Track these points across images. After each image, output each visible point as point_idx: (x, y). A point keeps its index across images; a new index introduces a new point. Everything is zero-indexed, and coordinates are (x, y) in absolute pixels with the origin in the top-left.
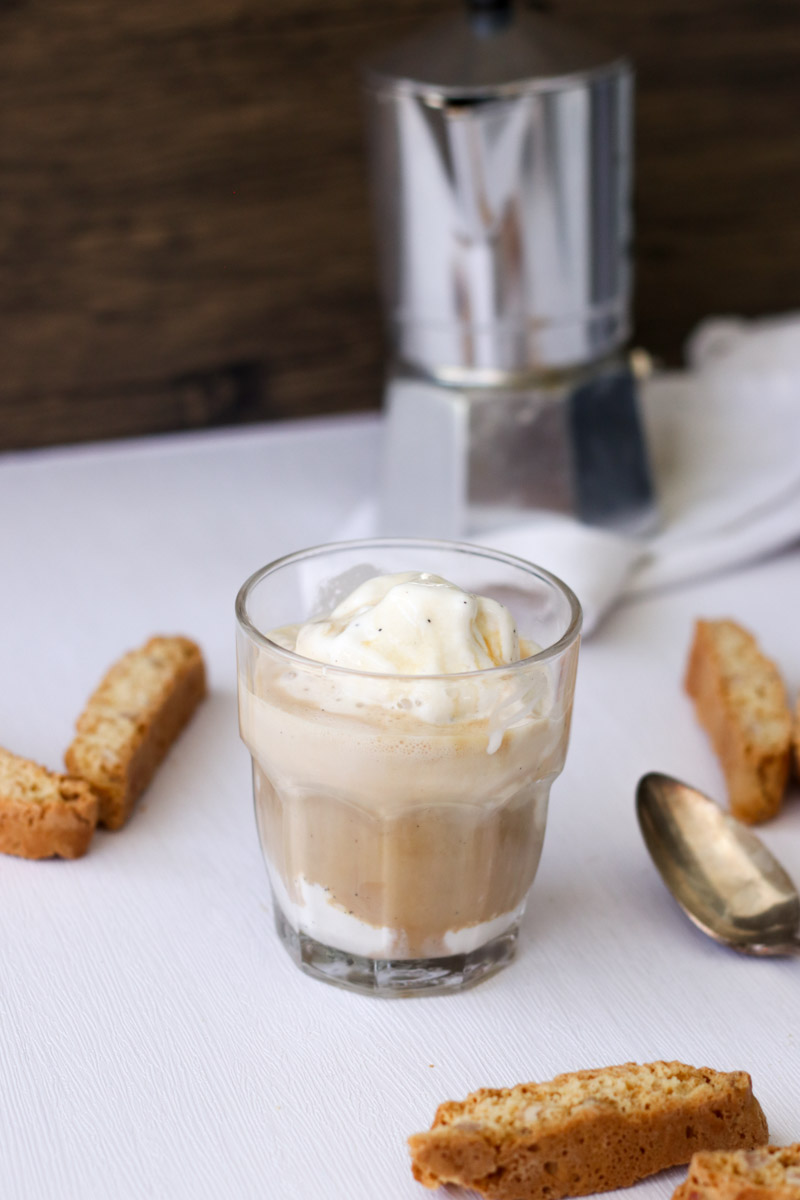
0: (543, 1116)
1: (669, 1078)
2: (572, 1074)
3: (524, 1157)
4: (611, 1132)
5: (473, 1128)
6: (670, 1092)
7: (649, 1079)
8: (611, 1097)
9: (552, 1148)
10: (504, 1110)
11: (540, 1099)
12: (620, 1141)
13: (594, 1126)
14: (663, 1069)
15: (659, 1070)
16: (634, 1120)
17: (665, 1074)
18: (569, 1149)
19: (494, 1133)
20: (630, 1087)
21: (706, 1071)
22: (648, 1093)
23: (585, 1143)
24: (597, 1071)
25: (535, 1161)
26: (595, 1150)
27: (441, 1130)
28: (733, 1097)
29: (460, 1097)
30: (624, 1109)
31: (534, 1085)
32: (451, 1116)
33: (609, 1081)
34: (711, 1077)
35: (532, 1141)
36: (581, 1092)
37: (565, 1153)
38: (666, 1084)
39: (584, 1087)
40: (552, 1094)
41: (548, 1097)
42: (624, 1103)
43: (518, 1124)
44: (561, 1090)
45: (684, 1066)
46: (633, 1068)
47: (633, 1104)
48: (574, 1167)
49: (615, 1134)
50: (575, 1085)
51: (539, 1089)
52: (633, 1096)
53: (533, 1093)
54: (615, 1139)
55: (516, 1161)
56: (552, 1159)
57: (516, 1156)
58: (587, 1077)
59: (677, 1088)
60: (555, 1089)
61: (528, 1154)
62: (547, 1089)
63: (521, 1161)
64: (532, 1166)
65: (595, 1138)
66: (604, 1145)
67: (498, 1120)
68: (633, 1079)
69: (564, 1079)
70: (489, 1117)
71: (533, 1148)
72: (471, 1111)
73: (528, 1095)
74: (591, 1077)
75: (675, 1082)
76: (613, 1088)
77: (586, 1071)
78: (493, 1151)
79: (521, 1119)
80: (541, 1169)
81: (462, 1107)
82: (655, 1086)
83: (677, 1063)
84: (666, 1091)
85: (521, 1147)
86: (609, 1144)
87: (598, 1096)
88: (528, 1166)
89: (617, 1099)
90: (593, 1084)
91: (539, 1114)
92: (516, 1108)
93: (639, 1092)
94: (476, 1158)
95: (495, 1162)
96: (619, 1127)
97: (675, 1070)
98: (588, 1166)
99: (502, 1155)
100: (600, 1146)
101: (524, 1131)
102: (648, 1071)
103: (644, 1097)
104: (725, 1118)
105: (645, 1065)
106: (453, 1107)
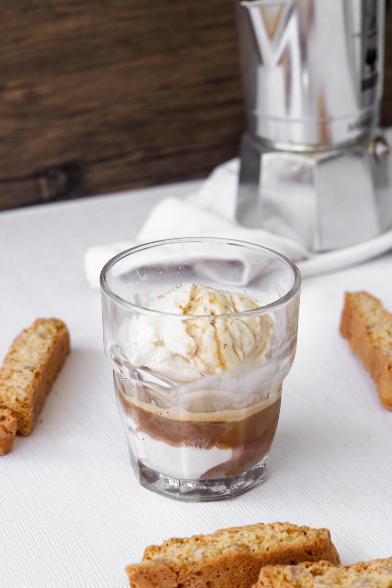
0: (205, 554)
1: (282, 532)
2: (225, 530)
3: (194, 579)
4: (245, 564)
5: (163, 561)
6: (282, 540)
7: (270, 532)
8: (247, 543)
9: (210, 573)
10: (183, 551)
11: (205, 544)
12: (251, 569)
13: (235, 560)
14: (279, 527)
15: (277, 528)
16: (259, 557)
17: (280, 530)
18: (220, 574)
19: (175, 565)
20: (258, 538)
21: (304, 528)
22: (268, 541)
23: (230, 570)
24: (240, 528)
25: (200, 581)
26: (236, 574)
27: (147, 562)
28: (318, 544)
29: (159, 543)
30: (254, 550)
31: (202, 536)
32: (153, 554)
33: (246, 534)
34: (307, 532)
35: (198, 569)
36: (229, 541)
37: (218, 576)
38: (280, 536)
39: (231, 537)
40: (213, 542)
41: (210, 543)
42: (254, 547)
43: (190, 559)
44: (218, 539)
45: (291, 525)
46: (261, 526)
47: (259, 547)
48: (224, 584)
49: (248, 565)
50: (226, 536)
51: (205, 539)
52: (260, 543)
53: (201, 541)
54: (248, 568)
55: (189, 581)
56: (211, 580)
57: (189, 578)
58: (233, 531)
59: (286, 538)
60: (215, 539)
61: (196, 577)
62: (210, 538)
63: (192, 581)
64: (199, 584)
65: (236, 567)
66: (242, 572)
67: (179, 557)
68: (260, 533)
69: (220, 533)
70: (174, 555)
71: (199, 573)
72: (165, 551)
73: (199, 542)
74: (237, 532)
75: (285, 534)
76: (248, 538)
77: (234, 528)
78: (175, 575)
79: (192, 556)
80: (204, 585)
81: (160, 548)
82: (273, 537)
83: (287, 524)
84: (279, 540)
85: (191, 573)
86: (244, 571)
87: (239, 543)
88: (197, 584)
89: (250, 544)
90: (237, 536)
91: (203, 554)
92: (191, 550)
93: (263, 541)
94: (165, 579)
95: (177, 581)
96: (250, 561)
97: (286, 527)
98: (233, 583)
99: (180, 577)
100: (239, 571)
101: (194, 563)
102: (270, 528)
103: (266, 543)
104: (313, 556)
105: (269, 525)
106: (154, 549)
